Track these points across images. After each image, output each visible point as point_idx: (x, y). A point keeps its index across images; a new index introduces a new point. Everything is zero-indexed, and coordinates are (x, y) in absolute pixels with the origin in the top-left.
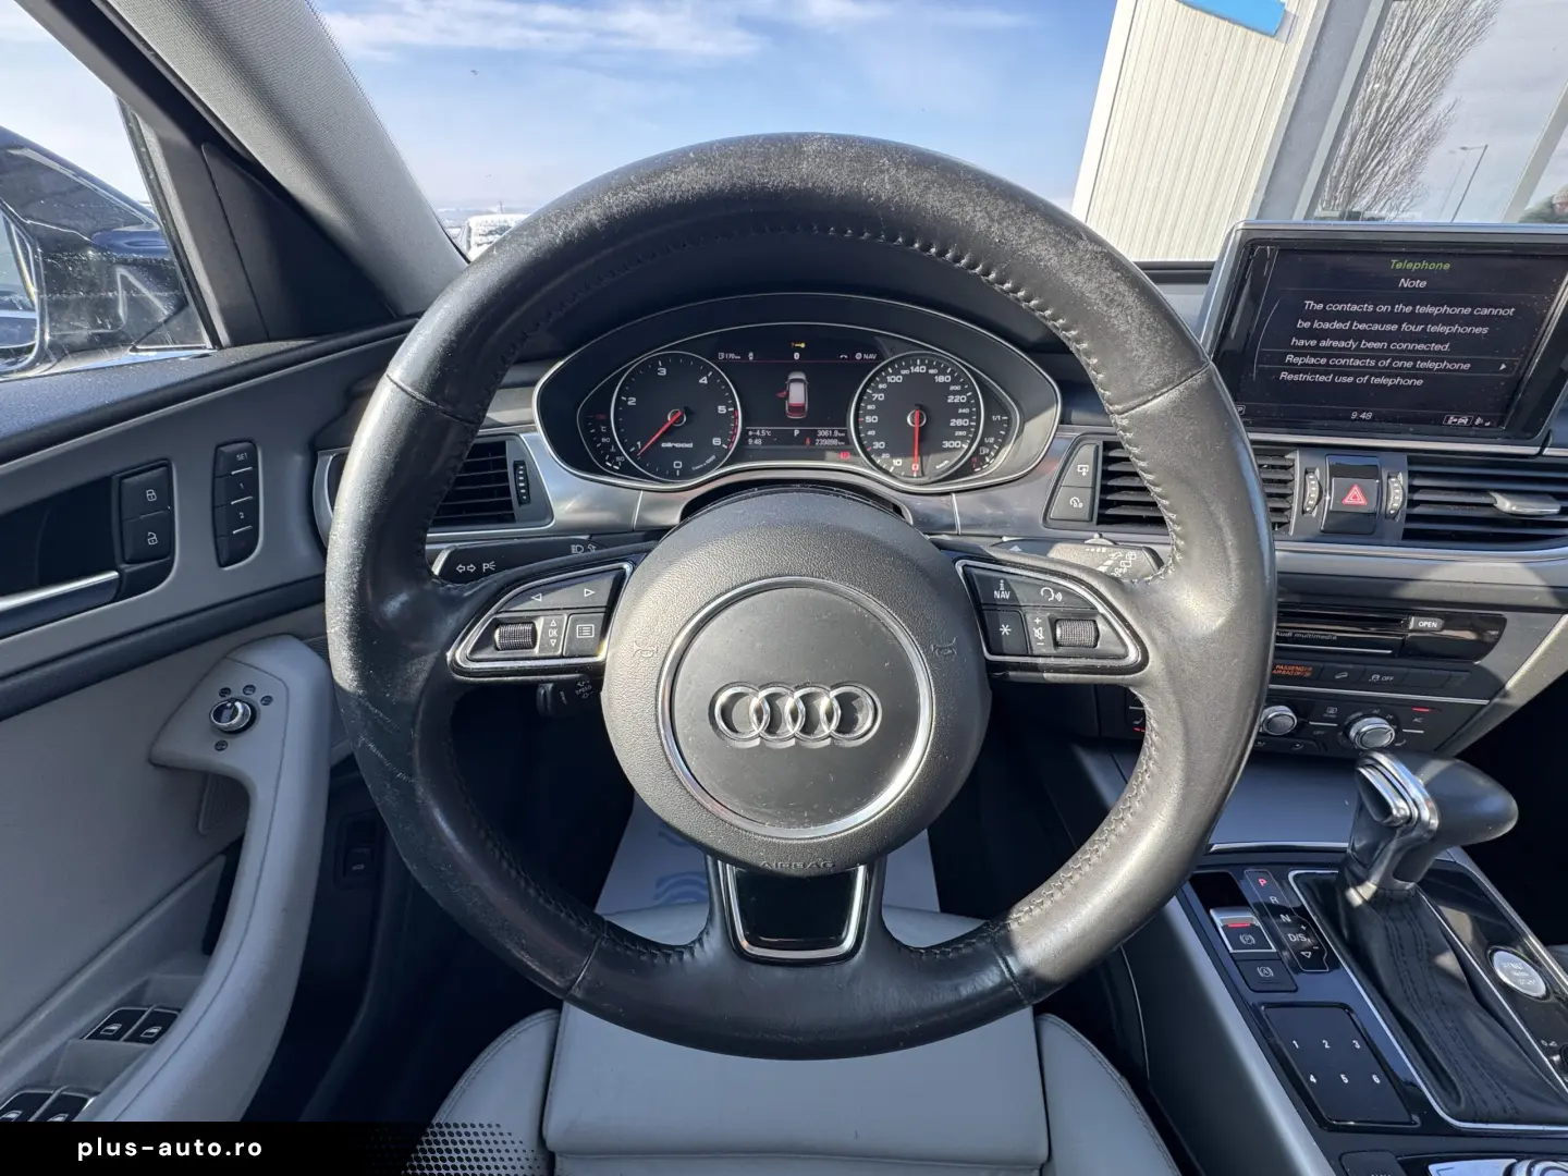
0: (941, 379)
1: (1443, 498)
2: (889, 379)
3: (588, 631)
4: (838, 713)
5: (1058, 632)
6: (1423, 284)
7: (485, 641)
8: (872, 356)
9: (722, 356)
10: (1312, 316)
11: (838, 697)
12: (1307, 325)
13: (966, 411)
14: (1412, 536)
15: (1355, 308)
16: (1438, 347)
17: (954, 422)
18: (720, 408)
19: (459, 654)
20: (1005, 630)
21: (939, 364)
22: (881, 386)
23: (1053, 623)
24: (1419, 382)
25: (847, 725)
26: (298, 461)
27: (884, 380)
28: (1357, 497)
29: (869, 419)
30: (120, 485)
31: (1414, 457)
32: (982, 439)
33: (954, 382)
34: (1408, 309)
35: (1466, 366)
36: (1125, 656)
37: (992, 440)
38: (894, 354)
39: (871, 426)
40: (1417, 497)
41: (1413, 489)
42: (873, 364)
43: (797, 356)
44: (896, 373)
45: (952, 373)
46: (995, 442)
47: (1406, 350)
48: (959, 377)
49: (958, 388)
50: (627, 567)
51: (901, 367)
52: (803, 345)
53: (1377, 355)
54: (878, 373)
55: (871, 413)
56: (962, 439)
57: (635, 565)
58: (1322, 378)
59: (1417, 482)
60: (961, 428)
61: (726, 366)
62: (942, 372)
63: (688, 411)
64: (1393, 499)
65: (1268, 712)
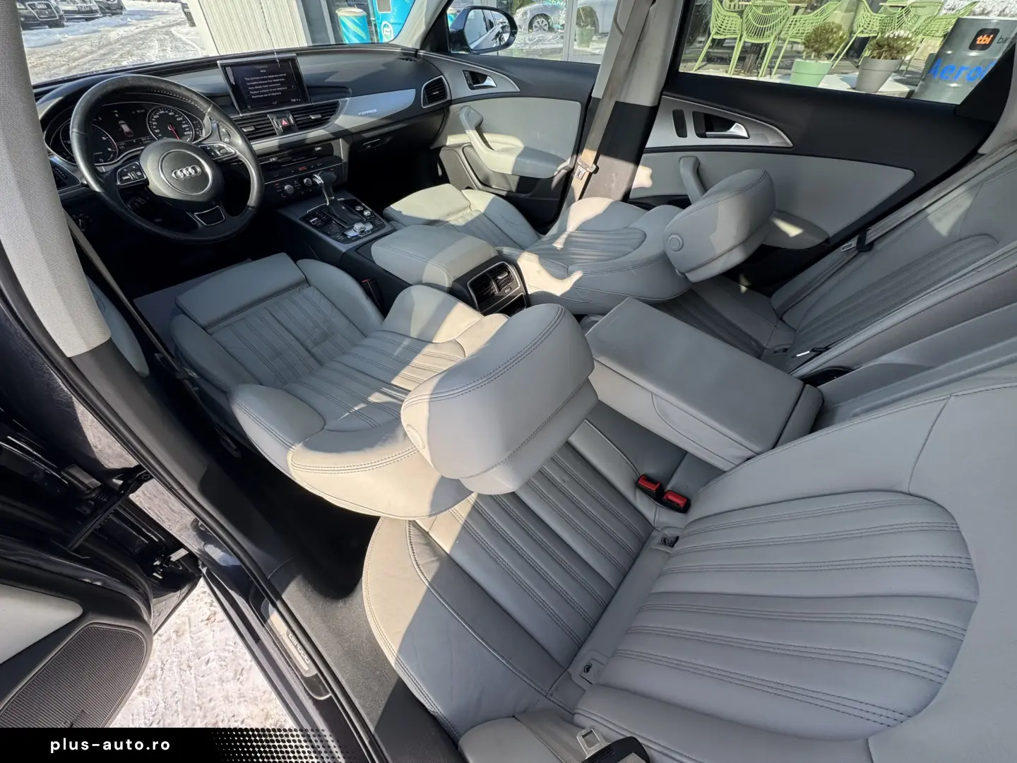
0: (170, 114)
1: (301, 118)
3: (140, 173)
5: (221, 152)
8: (144, 110)
13: (184, 122)
14: (300, 129)
15: (256, 78)
16: (278, 85)
17: (184, 126)
19: (118, 183)
20: (213, 154)
21: (167, 109)
22: (153, 120)
23: (219, 151)
24: (280, 93)
27: (153, 118)
28: (285, 123)
29: (156, 131)
31: (292, 111)
32: (194, 129)
33: (176, 114)
34: (266, 77)
35: (286, 88)
36: (233, 152)
37: (198, 130)
38: (150, 109)
39: (158, 133)
40: (296, 120)
41: (295, 118)
42: (145, 113)
43: (117, 115)
44: (155, 114)
45: (173, 111)
46: (200, 130)
47: (273, 86)
48: (176, 112)
49: (178, 115)
51: (156, 112)
52: (116, 111)
53: (269, 88)
54: (149, 116)
55: (156, 129)
56: (189, 131)
57: (138, 162)
58: (261, 96)
59: (295, 116)
60: (186, 128)
62: (170, 112)
64: (292, 121)
65: (305, 181)
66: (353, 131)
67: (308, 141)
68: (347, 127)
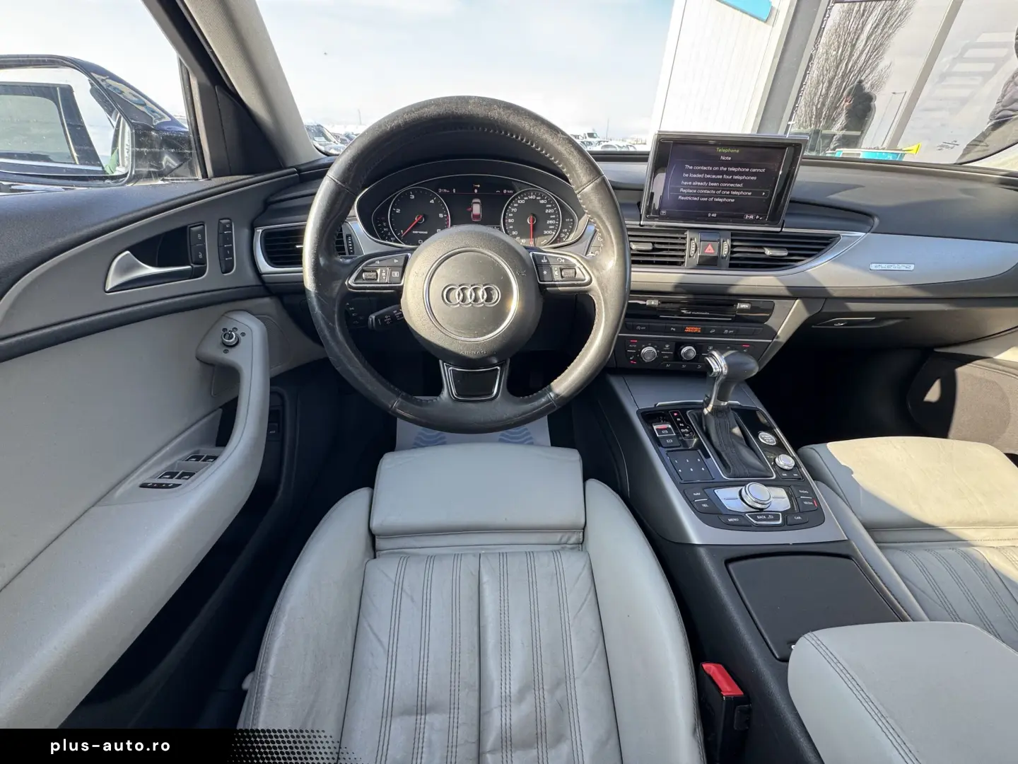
0: (542, 202)
1: (744, 250)
2: (519, 201)
3: (396, 274)
4: (485, 297)
5: (563, 273)
6: (730, 158)
7: (359, 277)
8: (511, 192)
9: (440, 190)
10: (688, 171)
11: (486, 289)
12: (687, 175)
13: (554, 216)
14: (733, 266)
15: (705, 168)
16: (738, 185)
17: (549, 222)
18: (440, 215)
19: (350, 281)
20: (545, 272)
21: (541, 195)
22: (515, 205)
23: (561, 270)
24: (733, 200)
25: (489, 299)
26: (246, 232)
27: (517, 203)
28: (710, 250)
29: (510, 221)
30: (190, 230)
31: (735, 235)
32: (561, 230)
33: (549, 203)
34: (725, 169)
35: (750, 194)
36: (585, 280)
37: (566, 230)
38: (520, 189)
39: (511, 224)
40: (735, 250)
41: (733, 246)
42: (511, 195)
43: (476, 191)
44: (522, 199)
45: (547, 199)
46: (568, 231)
47: (726, 187)
48: (550, 201)
49: (550, 206)
50: (409, 254)
51: (524, 196)
52: (479, 186)
53: (716, 189)
54: (513, 199)
55: (511, 218)
56: (553, 230)
57: (412, 254)
58: (695, 199)
59: (735, 244)
60: (552, 225)
61: (442, 195)
62: (543, 199)
63: (424, 216)
64: (725, 251)
65: (685, 350)
66: (836, 294)
67: (734, 290)
68: (826, 283)
